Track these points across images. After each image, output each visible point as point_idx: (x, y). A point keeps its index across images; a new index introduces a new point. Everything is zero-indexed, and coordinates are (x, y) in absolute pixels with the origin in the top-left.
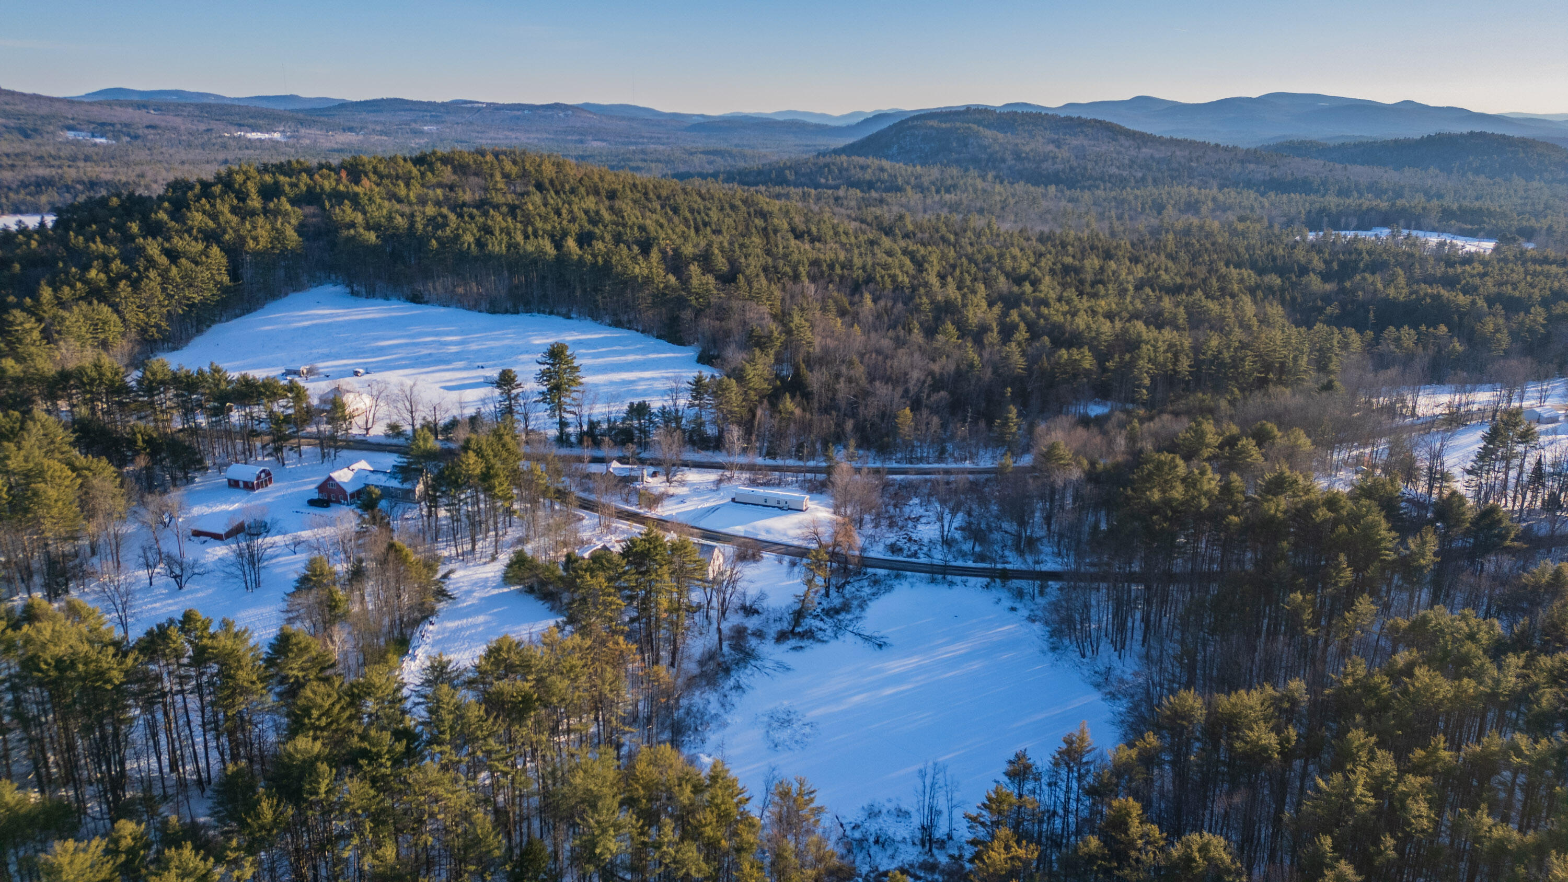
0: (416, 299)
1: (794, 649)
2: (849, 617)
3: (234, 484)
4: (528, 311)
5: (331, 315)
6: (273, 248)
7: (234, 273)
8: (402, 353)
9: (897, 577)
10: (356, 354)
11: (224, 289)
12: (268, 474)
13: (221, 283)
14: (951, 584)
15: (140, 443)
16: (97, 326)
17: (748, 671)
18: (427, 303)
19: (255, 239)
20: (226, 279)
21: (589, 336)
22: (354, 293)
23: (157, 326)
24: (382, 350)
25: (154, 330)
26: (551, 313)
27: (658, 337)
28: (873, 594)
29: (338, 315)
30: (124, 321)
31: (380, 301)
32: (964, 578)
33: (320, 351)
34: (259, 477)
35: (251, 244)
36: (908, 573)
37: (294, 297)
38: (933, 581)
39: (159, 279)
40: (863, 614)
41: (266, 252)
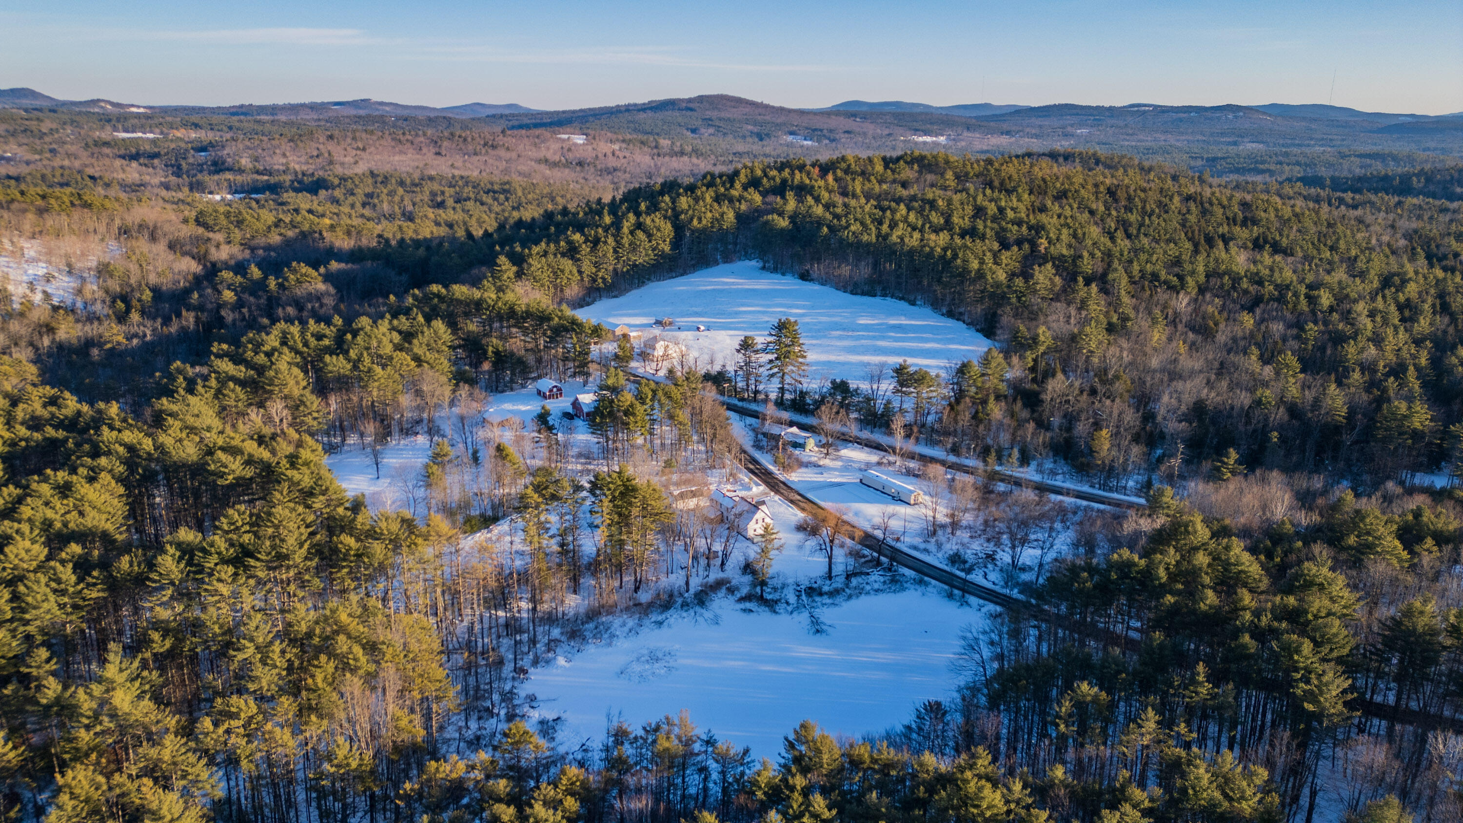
0: (805, 277)
1: (744, 610)
2: (828, 601)
3: (539, 392)
4: (884, 295)
5: (733, 283)
6: (712, 227)
7: (676, 243)
8: (749, 318)
9: (921, 582)
10: (714, 315)
11: (663, 255)
12: (560, 390)
13: (663, 251)
14: (964, 603)
15: (490, 353)
16: (556, 273)
17: (685, 614)
18: (811, 280)
19: (700, 219)
20: (667, 249)
21: (913, 322)
22: (763, 268)
23: (603, 278)
24: (738, 313)
25: (600, 281)
26: (901, 299)
27: (978, 331)
28: (877, 591)
29: (738, 284)
30: (580, 272)
31: (779, 276)
32: (981, 602)
33: (695, 309)
34: (551, 391)
35: (695, 222)
36: (933, 582)
37: (722, 267)
38: (950, 596)
39: (613, 244)
40: (844, 604)
41: (704, 230)
